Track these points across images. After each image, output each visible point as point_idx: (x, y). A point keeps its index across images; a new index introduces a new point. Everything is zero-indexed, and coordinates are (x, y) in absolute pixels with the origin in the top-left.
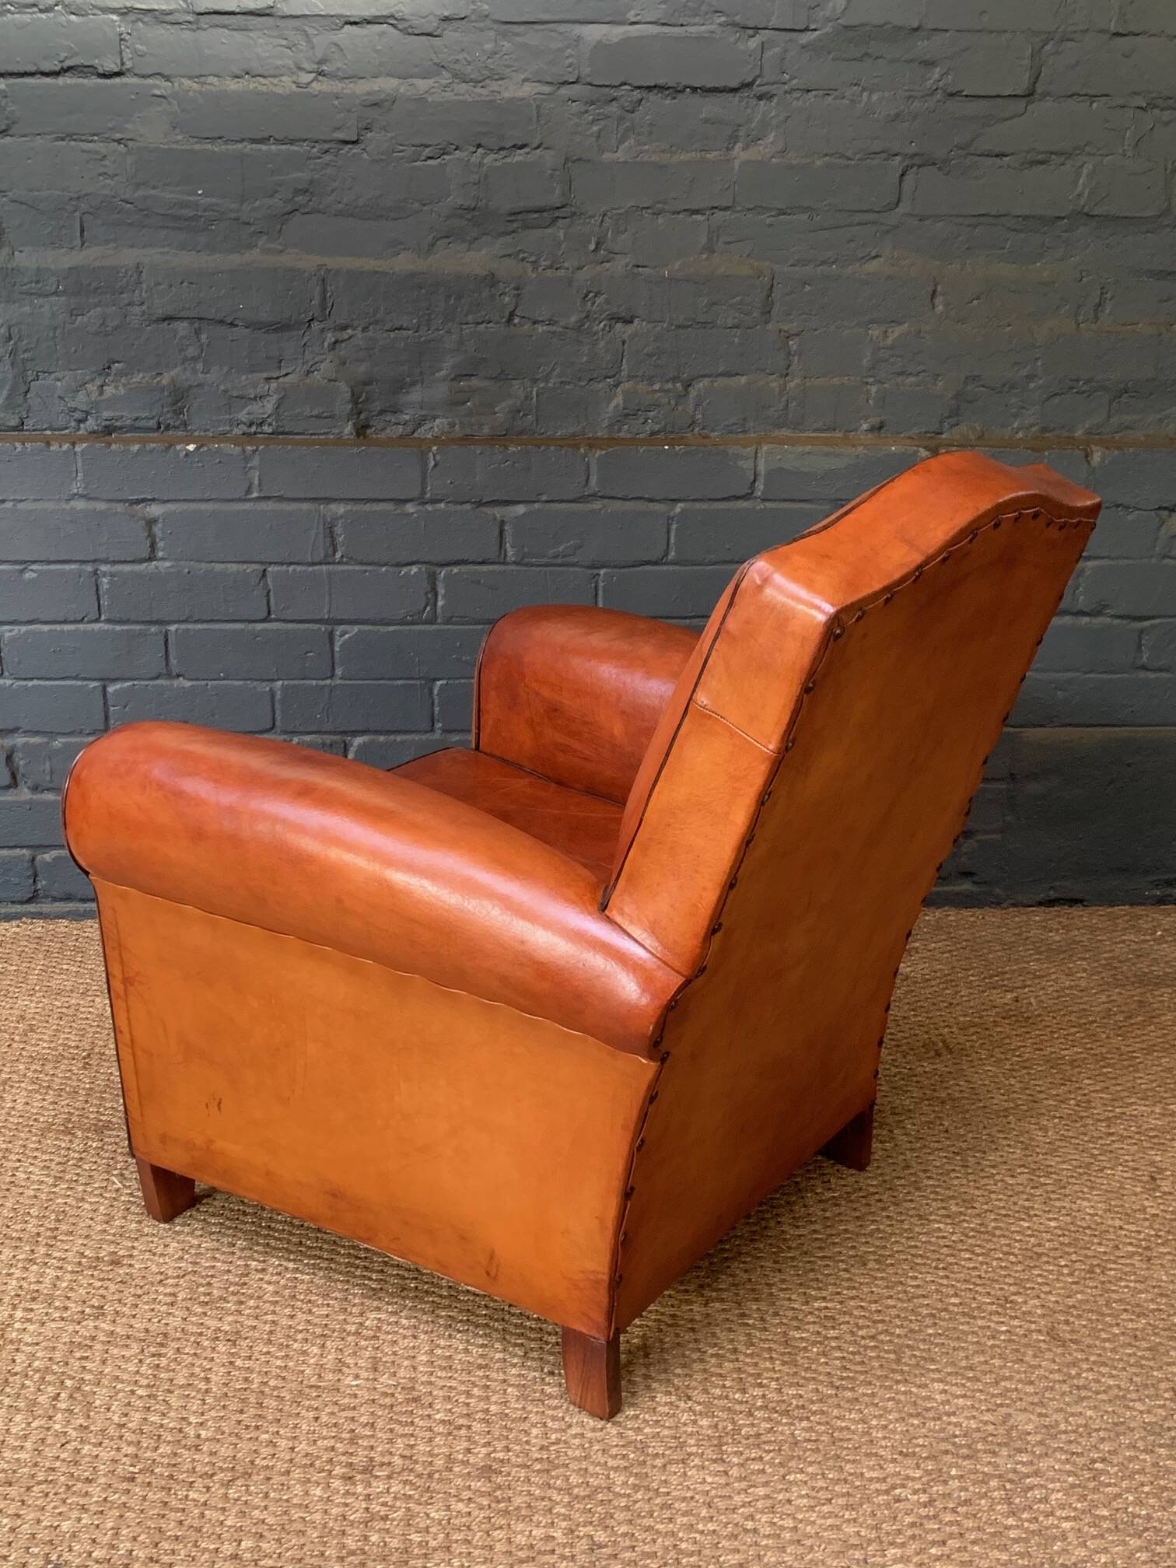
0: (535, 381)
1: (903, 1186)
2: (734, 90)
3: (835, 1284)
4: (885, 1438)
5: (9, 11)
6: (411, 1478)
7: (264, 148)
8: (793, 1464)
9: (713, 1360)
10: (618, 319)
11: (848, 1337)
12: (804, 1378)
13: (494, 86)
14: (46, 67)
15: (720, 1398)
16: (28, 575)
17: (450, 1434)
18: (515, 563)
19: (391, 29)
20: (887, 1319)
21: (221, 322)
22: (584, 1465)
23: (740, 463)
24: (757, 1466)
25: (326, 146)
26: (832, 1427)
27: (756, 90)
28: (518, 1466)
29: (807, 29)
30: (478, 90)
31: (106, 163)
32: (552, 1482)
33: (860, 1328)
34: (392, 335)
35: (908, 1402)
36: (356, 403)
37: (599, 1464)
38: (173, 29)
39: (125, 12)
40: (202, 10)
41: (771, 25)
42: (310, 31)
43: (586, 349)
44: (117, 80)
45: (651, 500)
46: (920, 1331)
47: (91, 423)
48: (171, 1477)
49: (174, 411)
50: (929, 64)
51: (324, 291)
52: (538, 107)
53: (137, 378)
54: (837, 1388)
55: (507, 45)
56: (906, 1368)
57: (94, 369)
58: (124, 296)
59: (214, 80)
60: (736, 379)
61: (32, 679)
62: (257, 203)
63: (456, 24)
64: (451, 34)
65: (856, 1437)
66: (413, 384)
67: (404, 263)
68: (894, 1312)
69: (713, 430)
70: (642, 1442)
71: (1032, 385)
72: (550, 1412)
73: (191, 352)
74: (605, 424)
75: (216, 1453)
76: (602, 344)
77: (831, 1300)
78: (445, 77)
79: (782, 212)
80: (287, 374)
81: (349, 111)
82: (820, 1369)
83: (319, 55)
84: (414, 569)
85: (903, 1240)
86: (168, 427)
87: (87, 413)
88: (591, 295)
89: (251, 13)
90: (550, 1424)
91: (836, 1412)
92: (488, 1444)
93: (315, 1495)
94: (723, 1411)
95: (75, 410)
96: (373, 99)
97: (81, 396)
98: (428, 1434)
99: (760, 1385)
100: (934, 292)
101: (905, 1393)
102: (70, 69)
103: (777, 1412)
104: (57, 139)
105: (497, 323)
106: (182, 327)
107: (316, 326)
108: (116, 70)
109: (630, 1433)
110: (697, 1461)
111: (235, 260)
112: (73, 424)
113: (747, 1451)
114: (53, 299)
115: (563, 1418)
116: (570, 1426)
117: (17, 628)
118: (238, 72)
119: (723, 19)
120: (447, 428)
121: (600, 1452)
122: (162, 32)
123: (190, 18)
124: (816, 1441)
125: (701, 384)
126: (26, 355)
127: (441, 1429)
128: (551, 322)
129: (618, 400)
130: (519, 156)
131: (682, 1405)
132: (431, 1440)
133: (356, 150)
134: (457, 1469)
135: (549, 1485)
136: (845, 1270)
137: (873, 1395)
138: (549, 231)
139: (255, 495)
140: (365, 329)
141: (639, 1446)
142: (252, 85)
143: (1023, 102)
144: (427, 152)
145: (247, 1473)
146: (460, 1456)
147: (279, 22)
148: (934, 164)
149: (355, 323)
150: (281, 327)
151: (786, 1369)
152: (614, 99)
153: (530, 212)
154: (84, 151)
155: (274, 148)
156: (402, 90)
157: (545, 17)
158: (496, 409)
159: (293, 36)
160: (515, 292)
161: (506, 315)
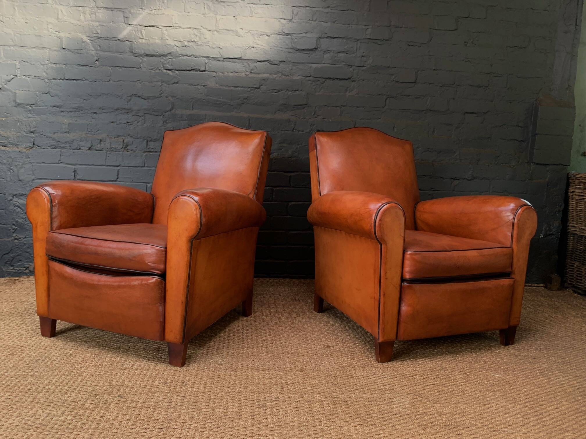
0: (298, 145)
2: (347, 79)
5: (181, 56)
7: (237, 88)
13: (291, 77)
14: (188, 69)
18: (293, 187)
19: (268, 63)
25: (252, 89)
27: (352, 79)
29: (363, 67)
30: (288, 77)
31: (200, 91)
38: (217, 61)
39: (207, 57)
40: (225, 57)
41: (356, 64)
42: (250, 63)
44: (204, 72)
50: (392, 75)
51: (249, 122)
52: (301, 82)
55: (294, 68)
59: (226, 73)
62: (235, 101)
63: (283, 63)
64: (282, 65)
67: (268, 116)
71: (418, 150)
78: (280, 74)
79: (358, 107)
81: (258, 81)
83: (251, 68)
84: (268, 187)
89: (236, 59)
96: (264, 78)
100: (394, 127)
102: (193, 69)
104: (189, 85)
105: (290, 131)
108: (204, 70)
111: (228, 114)
114: (185, 121)
118: (232, 72)
119: (344, 63)
120: (277, 155)
122: (215, 62)
123: (222, 59)
128: (303, 131)
130: (296, 93)
133: (259, 90)
138: (303, 110)
142: (234, 74)
143: (413, 84)
144: (275, 91)
147: (242, 61)
148: (393, 97)
152: (319, 81)
153: (299, 105)
154: (195, 88)
155: (239, 89)
156: (270, 77)
157: (304, 62)
158: (289, 151)
159: (245, 64)
160: (294, 124)
161: (292, 129)
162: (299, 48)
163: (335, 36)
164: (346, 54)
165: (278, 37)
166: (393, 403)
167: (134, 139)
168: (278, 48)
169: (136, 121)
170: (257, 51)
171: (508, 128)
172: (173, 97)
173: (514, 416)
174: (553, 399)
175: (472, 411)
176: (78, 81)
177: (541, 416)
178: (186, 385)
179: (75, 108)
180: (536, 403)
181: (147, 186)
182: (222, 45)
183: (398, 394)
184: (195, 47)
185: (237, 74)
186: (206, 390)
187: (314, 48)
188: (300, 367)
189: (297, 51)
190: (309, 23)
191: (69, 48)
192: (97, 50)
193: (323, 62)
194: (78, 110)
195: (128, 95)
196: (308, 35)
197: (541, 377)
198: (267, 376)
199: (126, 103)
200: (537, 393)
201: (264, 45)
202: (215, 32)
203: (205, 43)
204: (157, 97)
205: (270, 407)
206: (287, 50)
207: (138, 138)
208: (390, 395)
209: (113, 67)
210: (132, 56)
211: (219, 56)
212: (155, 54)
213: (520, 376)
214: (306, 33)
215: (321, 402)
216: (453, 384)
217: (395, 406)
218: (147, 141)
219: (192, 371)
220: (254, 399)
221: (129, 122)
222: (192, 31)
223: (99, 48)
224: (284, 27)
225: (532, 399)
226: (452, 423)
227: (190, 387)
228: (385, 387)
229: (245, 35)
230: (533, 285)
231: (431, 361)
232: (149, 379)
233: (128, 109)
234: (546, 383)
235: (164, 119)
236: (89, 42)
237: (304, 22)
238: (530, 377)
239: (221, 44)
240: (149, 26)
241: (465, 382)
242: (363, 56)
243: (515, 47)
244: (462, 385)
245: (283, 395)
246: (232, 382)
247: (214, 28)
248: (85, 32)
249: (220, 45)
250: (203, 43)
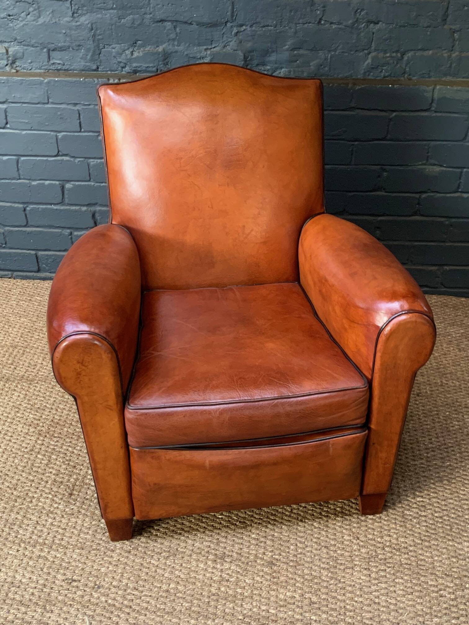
0: (329, 51)
1: (465, 444)
3: (428, 490)
4: (440, 566)
6: (239, 563)
8: (398, 574)
9: (370, 521)
10: (372, 22)
11: (430, 516)
12: (409, 534)
15: (371, 540)
17: (257, 544)
20: (449, 509)
21: (186, 23)
22: (311, 565)
23: (425, 94)
24: (382, 574)
26: (418, 559)
28: (283, 563)
32: (297, 572)
33: (436, 512)
34: (264, 29)
35: (452, 550)
36: (246, 61)
37: (317, 566)
43: (355, 36)
45: (381, 111)
46: (463, 516)
47: (127, 69)
48: (145, 553)
49: (164, 64)
51: (233, 8)
53: (148, 48)
54: (422, 540)
56: (454, 534)
57: (129, 43)
58: (143, 10)
60: (427, 52)
61: (102, 183)
65: (427, 565)
66: (273, 52)
68: (452, 506)
69: (414, 76)
70: (336, 557)
72: (299, 539)
73: (173, 36)
74: (363, 71)
75: (163, 543)
76: (362, 34)
77: (425, 498)
80: (214, 47)
82: (416, 530)
85: (461, 471)
86: (161, 71)
87: (126, 64)
88: (359, 11)
90: (299, 545)
91: (420, 552)
92: (272, 551)
93: (200, 567)
94: (372, 546)
95: (120, 62)
97: (123, 56)
98: (248, 544)
99: (390, 536)
101: (451, 546)
103: (395, 549)
105: (313, 24)
106: (168, 25)
107: (229, 25)
109: (332, 552)
110: (358, 569)
112: (120, 68)
113: (380, 566)
114: (111, 11)
115: (304, 542)
116: (307, 546)
117: (96, 160)
120: (287, 73)
121: (318, 560)
124: (410, 564)
125: (410, 54)
126: (99, 37)
127: (253, 542)
128: (339, 23)
129: (369, 61)
131: (355, 541)
132: (249, 547)
134: (258, 561)
135: (295, 573)
136: (433, 484)
137: (438, 545)
140: (251, 26)
141: (335, 559)
145: (174, 554)
146: (260, 556)
149: (247, 23)
150: (214, 25)
151: (401, 529)
158: (311, 64)
160: (322, 9)
161: (318, 20)
167: (25, 48)
169: (23, 12)
181: (56, 136)
207: (33, 46)
218: (49, 51)
221: (11, 14)
235: (73, 8)
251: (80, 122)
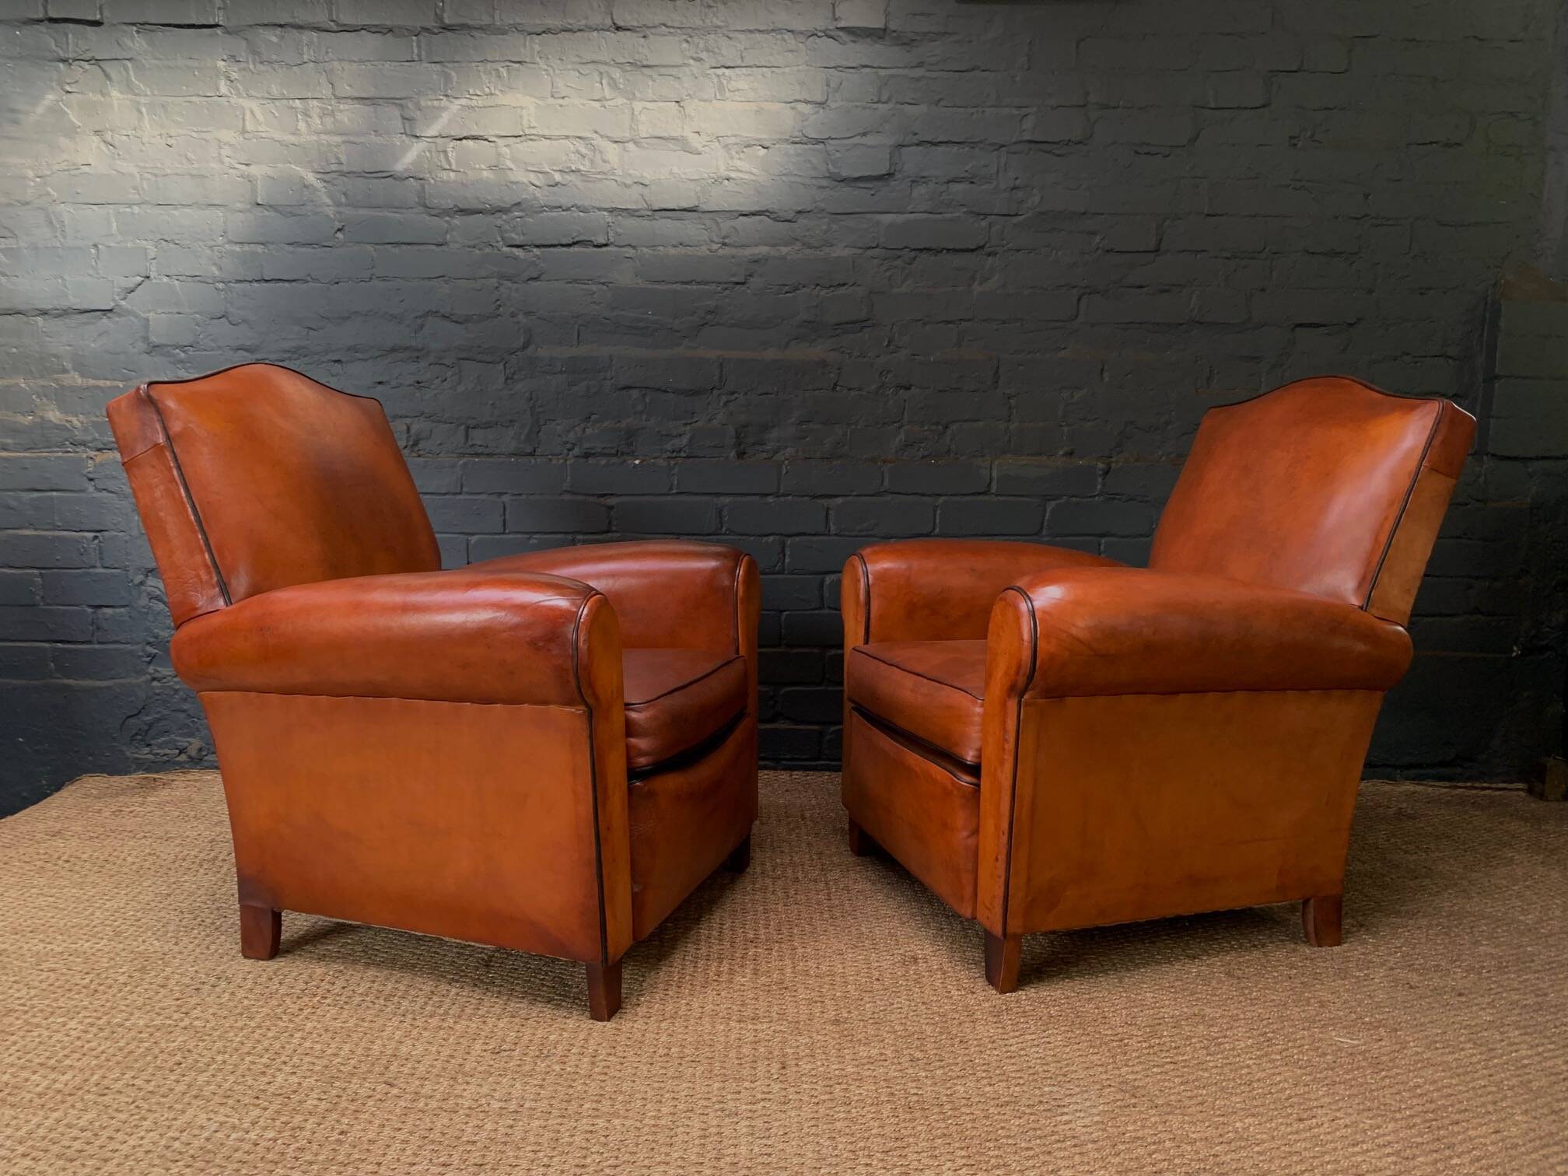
0: (849, 425)
2: (973, 250)
5: (545, 211)
7: (689, 287)
10: (901, 387)
13: (827, 250)
14: (564, 241)
16: (531, 541)
18: (836, 535)
19: (766, 218)
21: (658, 390)
23: (981, 473)
25: (726, 286)
27: (987, 250)
29: (1016, 215)
30: (818, 252)
31: (595, 296)
34: (761, 398)
36: (738, 437)
38: (638, 219)
39: (611, 211)
40: (655, 208)
41: (996, 211)
42: (720, 220)
43: (881, 405)
44: (604, 249)
45: (923, 495)
47: (576, 451)
49: (627, 443)
50: (1094, 233)
51: (722, 371)
52: (854, 262)
53: (606, 424)
55: (835, 227)
57: (580, 418)
58: (601, 374)
59: (661, 248)
60: (977, 423)
62: (684, 320)
63: (805, 215)
64: (802, 221)
66: (773, 427)
67: (771, 354)
69: (963, 455)
71: (1170, 427)
73: (640, 408)
74: (893, 451)
76: (891, 402)
78: (798, 246)
79: (1004, 322)
80: (697, 422)
81: (740, 265)
83: (723, 234)
84: (771, 538)
86: (622, 454)
87: (574, 445)
88: (885, 372)
89: (685, 210)
95: (567, 442)
96: (756, 258)
97: (572, 435)
100: (1102, 369)
102: (577, 243)
104: (567, 283)
105: (826, 389)
106: (635, 393)
107: (715, 392)
108: (604, 242)
111: (669, 353)
112: (565, 451)
114: (559, 376)
118: (676, 244)
119: (965, 209)
120: (794, 453)
122: (631, 222)
123: (649, 213)
125: (955, 427)
126: (540, 410)
128: (860, 389)
129: (902, 436)
130: (842, 291)
133: (744, 288)
138: (859, 334)
139: (674, 491)
140: (746, 394)
142: (682, 250)
143: (1151, 256)
144: (786, 289)
147: (701, 215)
148: (1099, 292)
149: (740, 390)
150: (695, 393)
152: (899, 257)
153: (847, 323)
154: (583, 289)
155: (695, 287)
156: (772, 253)
157: (858, 210)
159: (708, 223)
160: (838, 371)
161: (832, 385)
162: (845, 173)
163: (938, 140)
164: (969, 186)
165: (791, 149)
166: (1060, 1111)
167: (434, 424)
168: (793, 179)
169: (437, 378)
170: (737, 189)
171: (1416, 363)
172: (528, 313)
173: (1373, 1150)
174: (1491, 1108)
175: (1264, 1136)
176: (294, 284)
177: (1447, 1153)
178: (547, 1056)
179: (289, 351)
180: (1443, 1118)
181: (467, 540)
182: (648, 175)
183: (1077, 1086)
184: (579, 184)
185: (689, 251)
186: (597, 1070)
187: (884, 172)
188: (834, 1013)
189: (842, 184)
190: (869, 108)
191: (271, 203)
192: (338, 204)
193: (910, 208)
194: (295, 356)
195: (418, 314)
196: (870, 140)
197: (1468, 1045)
198: (748, 1035)
199: (413, 335)
200: (1449, 1091)
201: (754, 171)
202: (631, 146)
203: (604, 173)
204: (488, 317)
205: (749, 1115)
206: (814, 181)
207: (445, 423)
208: (1055, 1089)
209: (377, 244)
210: (425, 216)
211: (642, 205)
212: (481, 206)
213: (1412, 1044)
214: (864, 134)
215: (877, 1104)
216: (1225, 1062)
217: (1066, 1118)
218: (468, 428)
219: (565, 1020)
220: (710, 1096)
221: (420, 380)
222: (571, 146)
223: (343, 200)
224: (806, 123)
225: (1433, 1106)
226: (1208, 1167)
227: (557, 1062)
228: (1045, 1068)
229: (707, 149)
230: (1494, 786)
231: (1175, 999)
232: (461, 1040)
233: (417, 350)
234: (1479, 1062)
235: (508, 371)
236: (319, 185)
237: (857, 106)
238: (1438, 1045)
239: (645, 174)
240: (465, 138)
241: (1259, 1057)
242: (1014, 188)
243: (1431, 143)
244: (1248, 1066)
245: (783, 1086)
246: (661, 1050)
247: (628, 135)
248: (309, 162)
249: (642, 176)
250: (599, 173)
251: (504, 521)
